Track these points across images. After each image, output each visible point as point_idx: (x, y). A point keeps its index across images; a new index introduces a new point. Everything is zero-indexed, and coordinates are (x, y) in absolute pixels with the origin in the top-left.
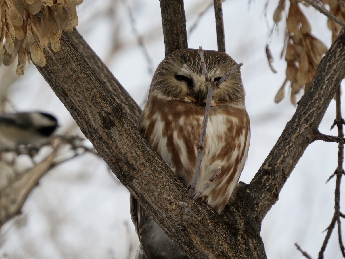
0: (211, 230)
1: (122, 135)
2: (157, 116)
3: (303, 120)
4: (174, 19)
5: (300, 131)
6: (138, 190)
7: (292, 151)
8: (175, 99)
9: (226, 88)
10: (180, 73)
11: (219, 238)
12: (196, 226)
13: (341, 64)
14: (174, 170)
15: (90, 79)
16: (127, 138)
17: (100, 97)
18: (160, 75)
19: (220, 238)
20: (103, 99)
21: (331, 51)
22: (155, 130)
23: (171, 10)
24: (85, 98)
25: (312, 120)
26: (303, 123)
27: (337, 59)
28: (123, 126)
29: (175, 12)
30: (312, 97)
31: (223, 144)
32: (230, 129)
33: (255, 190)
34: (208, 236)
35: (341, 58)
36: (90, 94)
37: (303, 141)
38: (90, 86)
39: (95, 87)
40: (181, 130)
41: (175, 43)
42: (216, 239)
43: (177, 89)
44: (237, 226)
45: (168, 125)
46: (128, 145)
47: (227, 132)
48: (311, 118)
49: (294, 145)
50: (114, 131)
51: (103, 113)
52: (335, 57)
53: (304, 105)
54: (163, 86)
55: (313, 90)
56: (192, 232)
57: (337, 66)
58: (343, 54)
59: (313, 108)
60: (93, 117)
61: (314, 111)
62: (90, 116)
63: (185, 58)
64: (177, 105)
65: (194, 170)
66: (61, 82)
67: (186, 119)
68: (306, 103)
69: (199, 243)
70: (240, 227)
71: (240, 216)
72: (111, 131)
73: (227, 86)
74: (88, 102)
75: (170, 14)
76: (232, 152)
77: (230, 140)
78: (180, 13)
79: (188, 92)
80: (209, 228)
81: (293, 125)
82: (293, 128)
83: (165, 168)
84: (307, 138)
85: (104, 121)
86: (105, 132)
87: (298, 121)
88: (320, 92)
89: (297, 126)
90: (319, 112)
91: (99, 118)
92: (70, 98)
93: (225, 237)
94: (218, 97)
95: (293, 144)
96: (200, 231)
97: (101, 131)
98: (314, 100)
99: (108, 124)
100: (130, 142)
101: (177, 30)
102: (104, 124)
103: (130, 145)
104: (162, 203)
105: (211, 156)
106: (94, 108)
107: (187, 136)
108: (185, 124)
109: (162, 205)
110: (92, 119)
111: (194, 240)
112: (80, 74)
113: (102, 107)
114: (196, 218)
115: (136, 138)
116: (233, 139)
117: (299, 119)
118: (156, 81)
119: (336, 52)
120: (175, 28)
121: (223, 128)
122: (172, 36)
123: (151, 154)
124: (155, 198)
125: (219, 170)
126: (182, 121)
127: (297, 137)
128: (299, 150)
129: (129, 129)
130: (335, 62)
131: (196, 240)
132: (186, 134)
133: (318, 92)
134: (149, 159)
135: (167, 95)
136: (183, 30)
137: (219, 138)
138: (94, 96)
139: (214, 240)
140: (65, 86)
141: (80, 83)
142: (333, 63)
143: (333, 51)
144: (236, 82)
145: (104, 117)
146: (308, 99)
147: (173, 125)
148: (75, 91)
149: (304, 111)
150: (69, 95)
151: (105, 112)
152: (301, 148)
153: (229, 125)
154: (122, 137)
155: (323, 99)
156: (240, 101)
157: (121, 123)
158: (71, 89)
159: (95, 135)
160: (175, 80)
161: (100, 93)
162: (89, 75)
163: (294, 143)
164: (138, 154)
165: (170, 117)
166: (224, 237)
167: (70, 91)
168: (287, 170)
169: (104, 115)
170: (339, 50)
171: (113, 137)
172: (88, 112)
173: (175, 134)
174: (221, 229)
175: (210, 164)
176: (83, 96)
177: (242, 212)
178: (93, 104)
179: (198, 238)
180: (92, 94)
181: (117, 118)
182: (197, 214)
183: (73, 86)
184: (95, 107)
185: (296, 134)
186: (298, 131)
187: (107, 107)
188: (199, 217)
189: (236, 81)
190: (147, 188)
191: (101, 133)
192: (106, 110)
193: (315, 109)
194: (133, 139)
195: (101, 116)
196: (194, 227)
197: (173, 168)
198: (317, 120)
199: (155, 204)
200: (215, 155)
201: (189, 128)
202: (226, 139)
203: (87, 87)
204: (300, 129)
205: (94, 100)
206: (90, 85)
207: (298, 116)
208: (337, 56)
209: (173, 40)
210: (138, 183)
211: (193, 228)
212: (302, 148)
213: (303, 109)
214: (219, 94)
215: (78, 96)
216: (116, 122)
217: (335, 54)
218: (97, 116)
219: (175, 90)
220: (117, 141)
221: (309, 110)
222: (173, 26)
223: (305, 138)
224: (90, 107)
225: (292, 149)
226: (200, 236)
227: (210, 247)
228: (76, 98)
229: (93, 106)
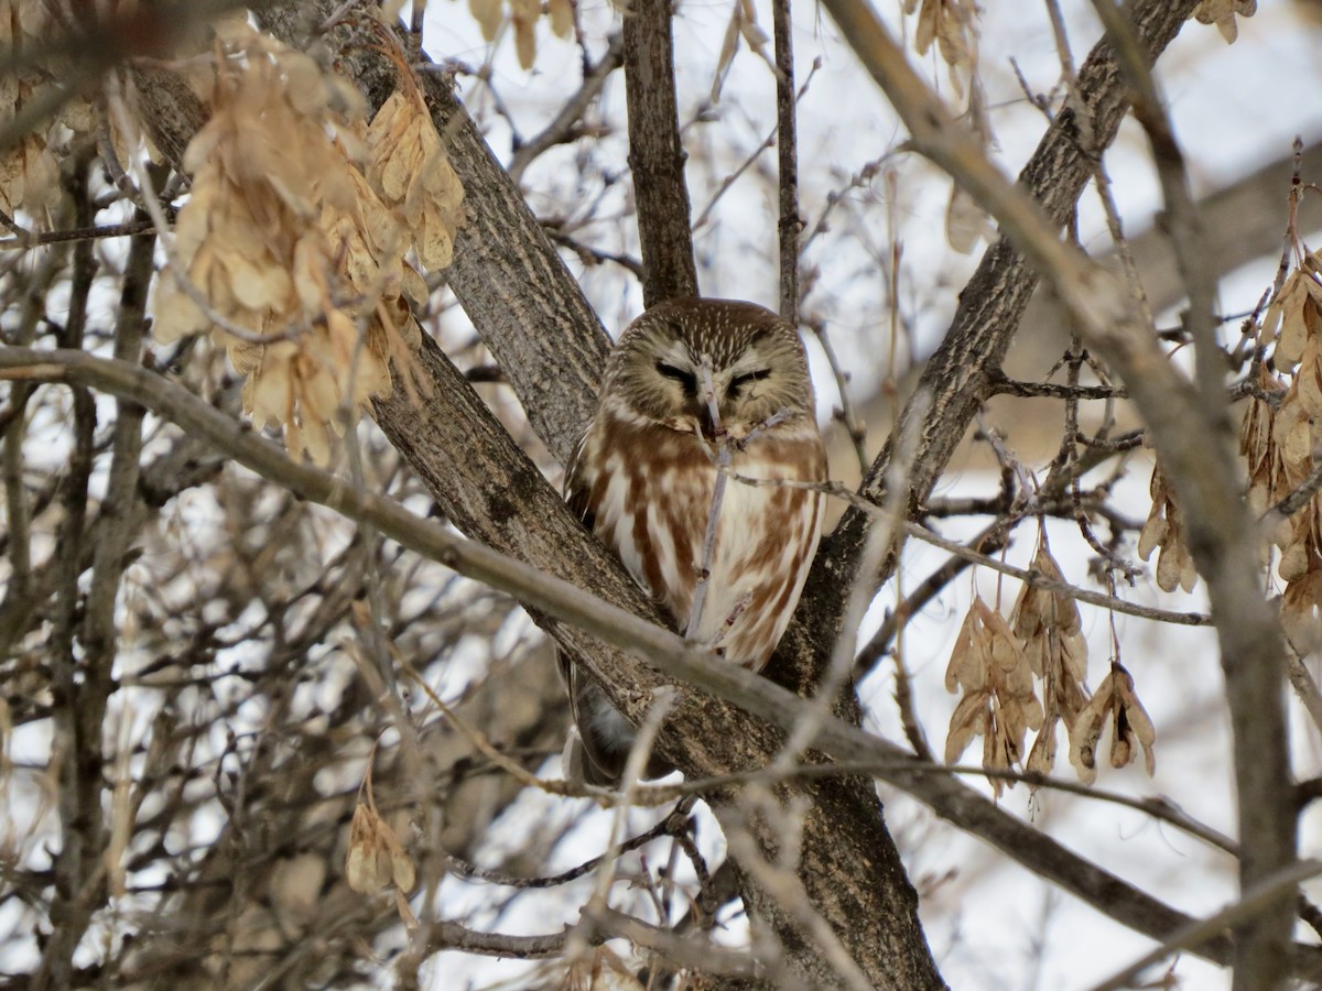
0: (728, 729)
1: (532, 531)
2: (616, 463)
3: (966, 354)
4: (663, 213)
5: (957, 385)
6: (569, 643)
7: (938, 440)
8: (654, 421)
9: (769, 395)
10: (668, 361)
11: (746, 742)
12: (695, 721)
13: (1064, 189)
14: (648, 593)
15: (464, 416)
16: (543, 538)
17: (484, 453)
18: (625, 361)
19: (749, 742)
20: (492, 456)
21: (1045, 153)
22: (608, 494)
23: (655, 195)
24: (452, 456)
25: (988, 352)
26: (967, 362)
27: (1055, 176)
28: (534, 513)
29: (664, 198)
30: (992, 288)
31: (760, 535)
32: (778, 499)
33: (845, 556)
34: (722, 741)
35: (1065, 171)
36: (462, 447)
37: (963, 409)
38: (461, 432)
39: (474, 430)
40: (665, 503)
41: (666, 262)
42: (739, 746)
43: (660, 398)
44: (798, 665)
45: (637, 485)
46: (546, 552)
47: (771, 506)
48: (986, 346)
49: (941, 424)
50: (514, 525)
51: (491, 489)
52: (1051, 171)
53: (972, 309)
54: (630, 389)
55: (996, 265)
56: (686, 733)
57: (1054, 196)
58: (1070, 161)
59: (991, 317)
60: (469, 496)
61: (993, 325)
62: (462, 494)
63: (678, 329)
64: (660, 442)
65: (692, 597)
66: (397, 422)
67: (678, 477)
68: (977, 304)
69: (702, 755)
70: (804, 668)
71: (805, 636)
72: (509, 524)
73: (771, 391)
74: (458, 465)
75: (654, 203)
76: (784, 548)
77: (777, 524)
78: (676, 199)
79: (685, 404)
80: (725, 723)
81: (943, 368)
82: (942, 376)
83: (630, 594)
84: (974, 399)
85: (492, 506)
86: (495, 526)
87: (955, 356)
88: (1010, 272)
89: (952, 370)
90: (1006, 324)
91: (481, 499)
92: (418, 454)
93: (761, 740)
94: (750, 416)
95: (939, 422)
96: (704, 732)
97: (486, 525)
98: (994, 297)
99: (501, 511)
100: (551, 545)
101: (669, 235)
102: (491, 510)
103: (551, 552)
104: (621, 673)
105: (732, 563)
106: (471, 476)
107: (677, 518)
108: (676, 489)
109: (620, 676)
110: (465, 499)
111: (690, 749)
112: (440, 406)
113: (488, 474)
114: (695, 703)
115: (564, 534)
116: (785, 519)
117: (957, 350)
118: (617, 372)
119: (1056, 155)
120: (664, 232)
121: (760, 498)
122: (658, 247)
123: (598, 566)
124: (605, 661)
125: (749, 595)
126: (668, 480)
127: (951, 401)
128: (954, 433)
129: (549, 517)
130: (1051, 184)
131: (694, 748)
132: (675, 512)
133: (1005, 274)
134: (591, 580)
135: (638, 410)
136: (684, 232)
137: (752, 521)
138: (472, 451)
139: (735, 749)
140: (406, 430)
141: (440, 426)
142: (1047, 189)
143: (1049, 152)
144: (793, 381)
145: (492, 497)
146: (982, 293)
147: (649, 489)
148: (429, 441)
149: (972, 326)
150: (416, 450)
151: (496, 487)
152: (957, 428)
153: (775, 489)
154: (533, 537)
155: (1016, 290)
156: (801, 420)
157: (531, 505)
158: (420, 437)
159: (474, 530)
160: (657, 375)
161: (484, 443)
162: (460, 406)
163: (942, 418)
164: (569, 570)
165: (645, 470)
166: (757, 740)
167: (418, 441)
168: (923, 491)
169: (492, 491)
170: (1061, 150)
171: (512, 536)
172: (458, 484)
173: (652, 512)
174: (751, 722)
175: (732, 583)
176: (446, 452)
177: (812, 625)
178: (470, 469)
179: (700, 746)
180: (466, 448)
181: (521, 497)
182: (697, 695)
183: (425, 433)
184: (474, 474)
185: (949, 394)
186: (952, 386)
187: (499, 474)
188: (702, 700)
189: (793, 377)
190: (587, 641)
191: (485, 528)
192: (497, 481)
193: (995, 319)
194: (557, 539)
195: (485, 493)
196: (690, 722)
197: (647, 588)
198: (999, 346)
199: (606, 674)
200: (741, 561)
201: (684, 500)
202: (768, 524)
203: (455, 433)
204: (958, 379)
205: (472, 461)
206: (463, 429)
207: (956, 341)
208: (1056, 167)
209: (660, 254)
210: (569, 631)
211: (687, 725)
212: (962, 425)
213: (971, 320)
214: (753, 409)
215: (436, 453)
216: (520, 504)
217: (1052, 161)
218: (479, 494)
219: (655, 400)
220: (521, 544)
221: (983, 324)
222: (660, 228)
223: (970, 399)
224: (462, 475)
225: (936, 433)
226: (705, 741)
227: (727, 763)
228: (431, 456)
229: (468, 473)
